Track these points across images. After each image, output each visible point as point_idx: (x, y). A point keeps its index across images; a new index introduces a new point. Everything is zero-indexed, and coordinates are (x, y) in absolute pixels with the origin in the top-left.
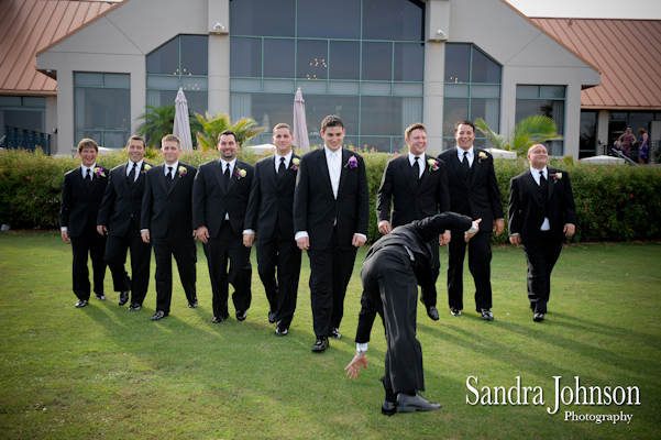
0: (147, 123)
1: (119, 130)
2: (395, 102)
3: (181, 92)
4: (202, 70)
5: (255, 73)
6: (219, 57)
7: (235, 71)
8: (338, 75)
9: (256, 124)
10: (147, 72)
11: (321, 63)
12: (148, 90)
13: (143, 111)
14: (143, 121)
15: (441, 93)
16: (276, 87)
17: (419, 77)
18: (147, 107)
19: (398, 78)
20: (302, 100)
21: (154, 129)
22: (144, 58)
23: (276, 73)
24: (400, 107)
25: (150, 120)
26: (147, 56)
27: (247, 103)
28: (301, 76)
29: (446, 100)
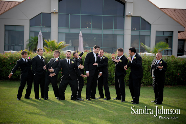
0: (30, 43)
1: (20, 45)
2: (115, 36)
3: (40, 32)
4: (48, 25)
5: (67, 26)
6: (54, 21)
7: (60, 25)
8: (95, 27)
9: (66, 43)
10: (30, 25)
11: (89, 23)
12: (30, 32)
13: (28, 38)
14: (28, 42)
15: (130, 34)
16: (74, 31)
17: (123, 28)
18: (30, 37)
19: (116, 28)
20: (82, 35)
21: (32, 45)
22: (29, 20)
23: (73, 26)
24: (116, 38)
25: (30, 42)
26: (30, 20)
27: (64, 36)
28: (83, 27)
29: (132, 36)
